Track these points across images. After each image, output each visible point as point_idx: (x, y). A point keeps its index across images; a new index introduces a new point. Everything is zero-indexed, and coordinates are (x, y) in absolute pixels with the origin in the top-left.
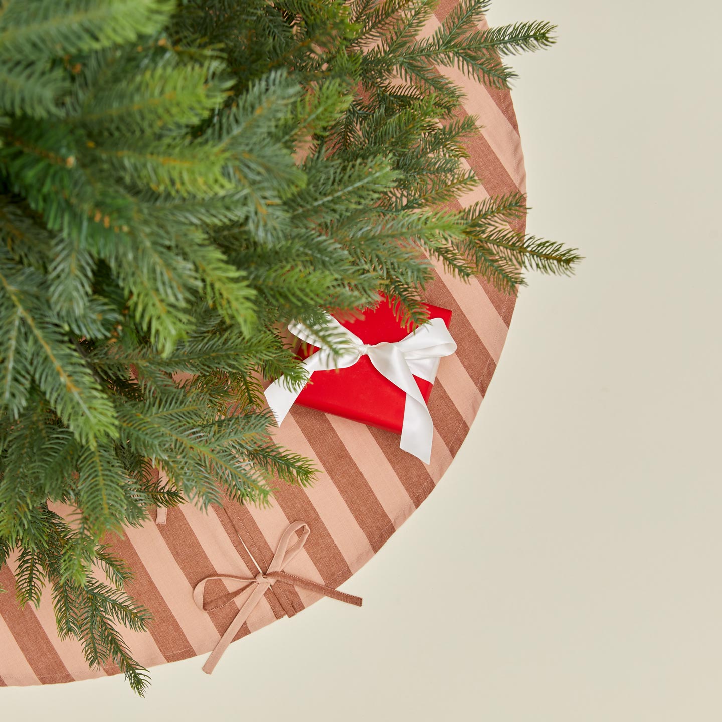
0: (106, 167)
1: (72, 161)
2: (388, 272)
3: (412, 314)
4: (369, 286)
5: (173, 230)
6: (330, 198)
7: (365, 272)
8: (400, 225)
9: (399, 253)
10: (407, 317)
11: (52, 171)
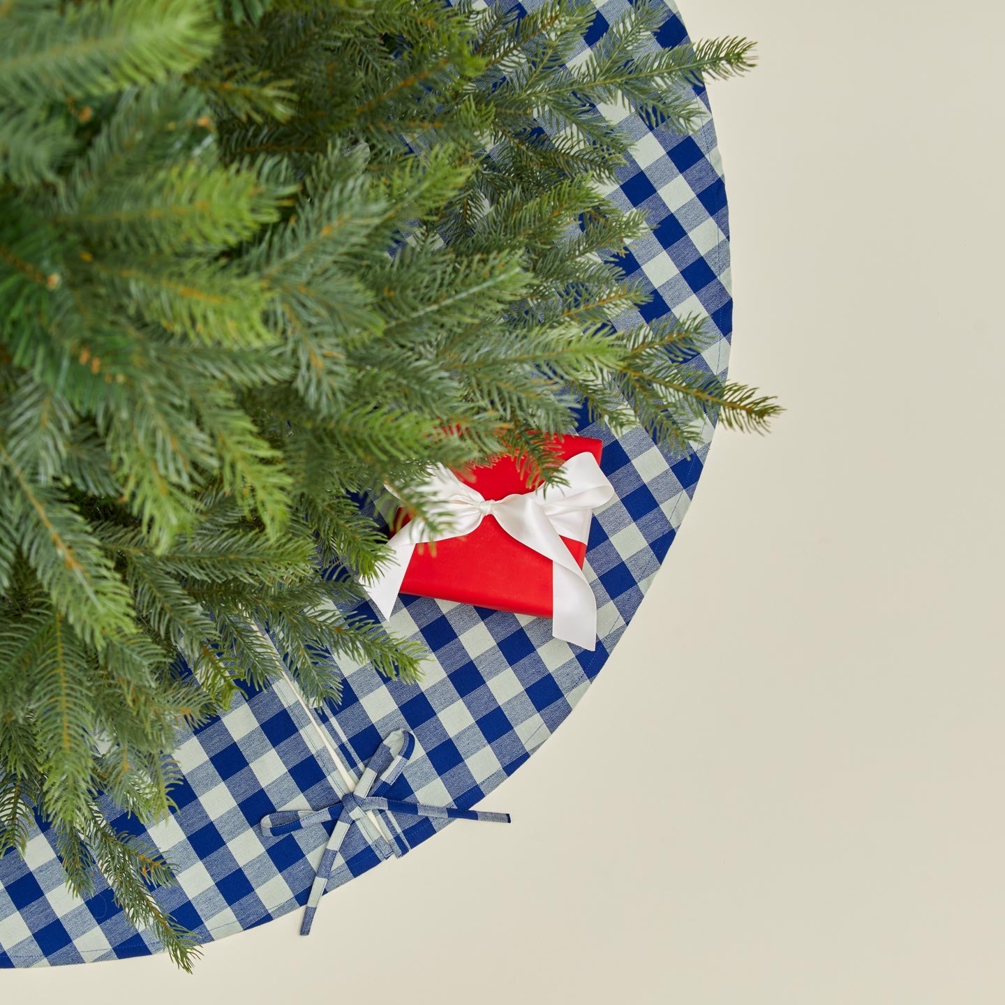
0: (102, 291)
1: (55, 280)
2: (513, 412)
3: (543, 469)
4: (486, 430)
5: (187, 382)
6: (435, 307)
7: (481, 410)
8: (533, 345)
9: (528, 386)
10: (536, 473)
11: (26, 291)
